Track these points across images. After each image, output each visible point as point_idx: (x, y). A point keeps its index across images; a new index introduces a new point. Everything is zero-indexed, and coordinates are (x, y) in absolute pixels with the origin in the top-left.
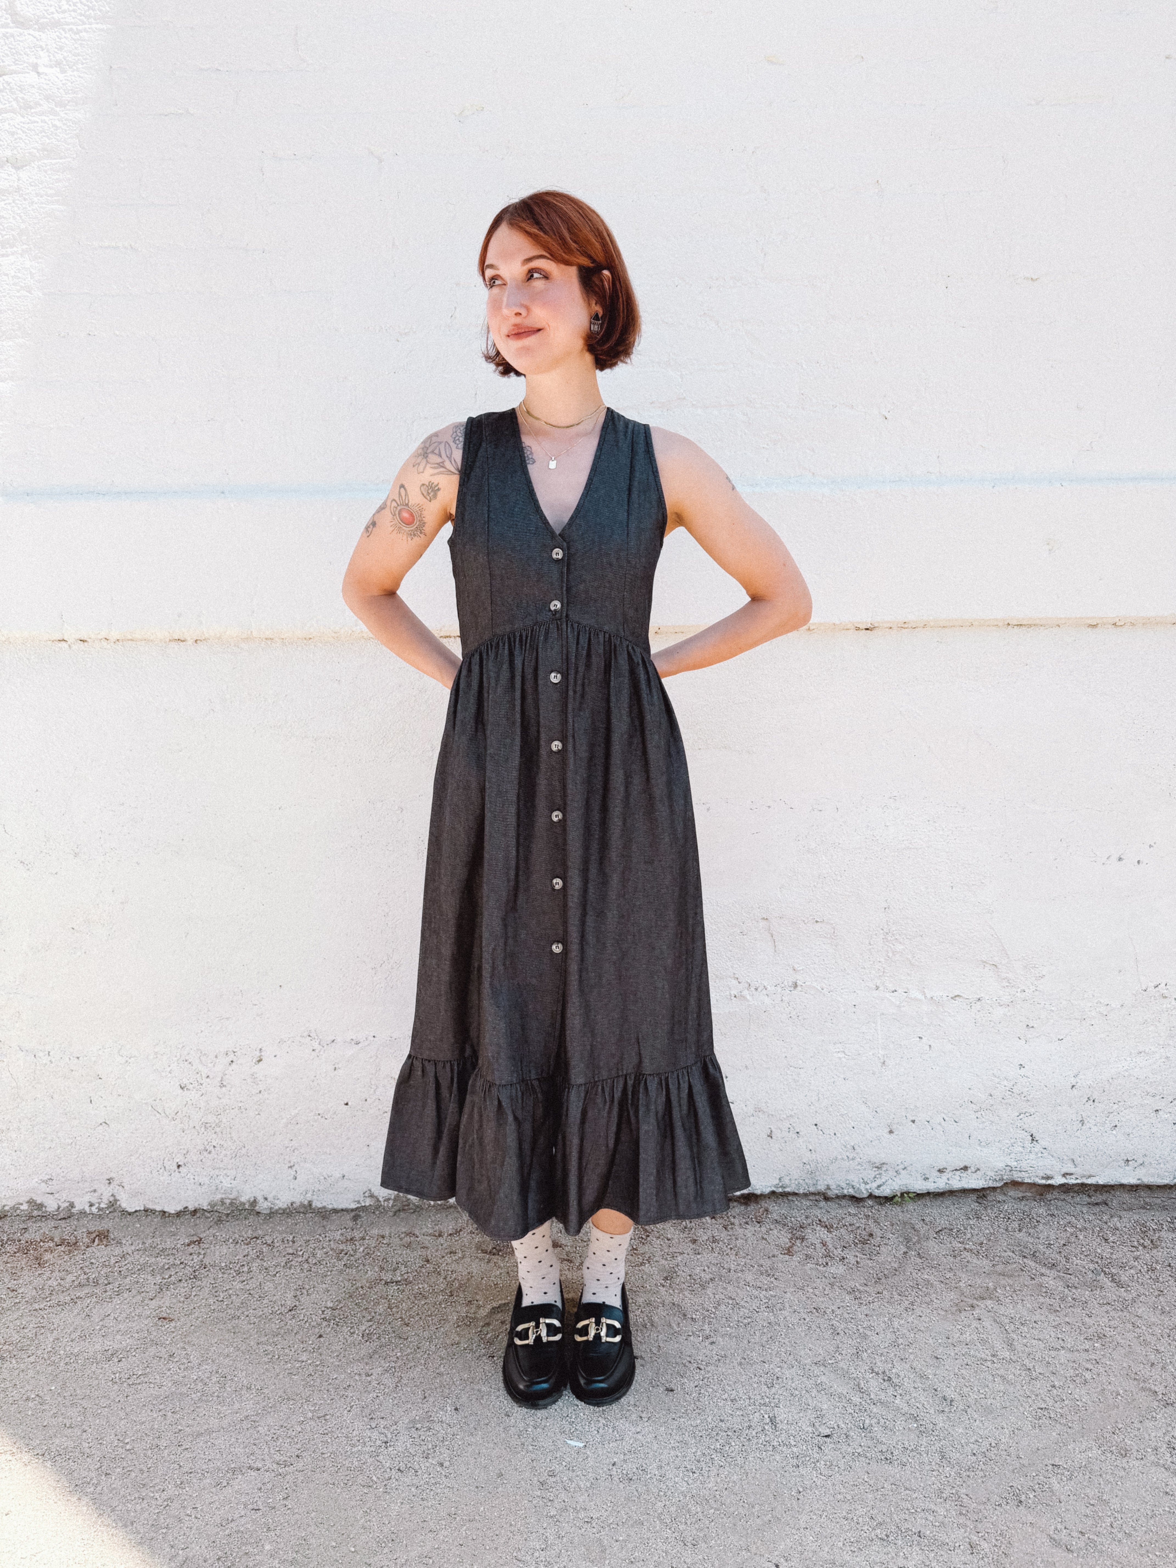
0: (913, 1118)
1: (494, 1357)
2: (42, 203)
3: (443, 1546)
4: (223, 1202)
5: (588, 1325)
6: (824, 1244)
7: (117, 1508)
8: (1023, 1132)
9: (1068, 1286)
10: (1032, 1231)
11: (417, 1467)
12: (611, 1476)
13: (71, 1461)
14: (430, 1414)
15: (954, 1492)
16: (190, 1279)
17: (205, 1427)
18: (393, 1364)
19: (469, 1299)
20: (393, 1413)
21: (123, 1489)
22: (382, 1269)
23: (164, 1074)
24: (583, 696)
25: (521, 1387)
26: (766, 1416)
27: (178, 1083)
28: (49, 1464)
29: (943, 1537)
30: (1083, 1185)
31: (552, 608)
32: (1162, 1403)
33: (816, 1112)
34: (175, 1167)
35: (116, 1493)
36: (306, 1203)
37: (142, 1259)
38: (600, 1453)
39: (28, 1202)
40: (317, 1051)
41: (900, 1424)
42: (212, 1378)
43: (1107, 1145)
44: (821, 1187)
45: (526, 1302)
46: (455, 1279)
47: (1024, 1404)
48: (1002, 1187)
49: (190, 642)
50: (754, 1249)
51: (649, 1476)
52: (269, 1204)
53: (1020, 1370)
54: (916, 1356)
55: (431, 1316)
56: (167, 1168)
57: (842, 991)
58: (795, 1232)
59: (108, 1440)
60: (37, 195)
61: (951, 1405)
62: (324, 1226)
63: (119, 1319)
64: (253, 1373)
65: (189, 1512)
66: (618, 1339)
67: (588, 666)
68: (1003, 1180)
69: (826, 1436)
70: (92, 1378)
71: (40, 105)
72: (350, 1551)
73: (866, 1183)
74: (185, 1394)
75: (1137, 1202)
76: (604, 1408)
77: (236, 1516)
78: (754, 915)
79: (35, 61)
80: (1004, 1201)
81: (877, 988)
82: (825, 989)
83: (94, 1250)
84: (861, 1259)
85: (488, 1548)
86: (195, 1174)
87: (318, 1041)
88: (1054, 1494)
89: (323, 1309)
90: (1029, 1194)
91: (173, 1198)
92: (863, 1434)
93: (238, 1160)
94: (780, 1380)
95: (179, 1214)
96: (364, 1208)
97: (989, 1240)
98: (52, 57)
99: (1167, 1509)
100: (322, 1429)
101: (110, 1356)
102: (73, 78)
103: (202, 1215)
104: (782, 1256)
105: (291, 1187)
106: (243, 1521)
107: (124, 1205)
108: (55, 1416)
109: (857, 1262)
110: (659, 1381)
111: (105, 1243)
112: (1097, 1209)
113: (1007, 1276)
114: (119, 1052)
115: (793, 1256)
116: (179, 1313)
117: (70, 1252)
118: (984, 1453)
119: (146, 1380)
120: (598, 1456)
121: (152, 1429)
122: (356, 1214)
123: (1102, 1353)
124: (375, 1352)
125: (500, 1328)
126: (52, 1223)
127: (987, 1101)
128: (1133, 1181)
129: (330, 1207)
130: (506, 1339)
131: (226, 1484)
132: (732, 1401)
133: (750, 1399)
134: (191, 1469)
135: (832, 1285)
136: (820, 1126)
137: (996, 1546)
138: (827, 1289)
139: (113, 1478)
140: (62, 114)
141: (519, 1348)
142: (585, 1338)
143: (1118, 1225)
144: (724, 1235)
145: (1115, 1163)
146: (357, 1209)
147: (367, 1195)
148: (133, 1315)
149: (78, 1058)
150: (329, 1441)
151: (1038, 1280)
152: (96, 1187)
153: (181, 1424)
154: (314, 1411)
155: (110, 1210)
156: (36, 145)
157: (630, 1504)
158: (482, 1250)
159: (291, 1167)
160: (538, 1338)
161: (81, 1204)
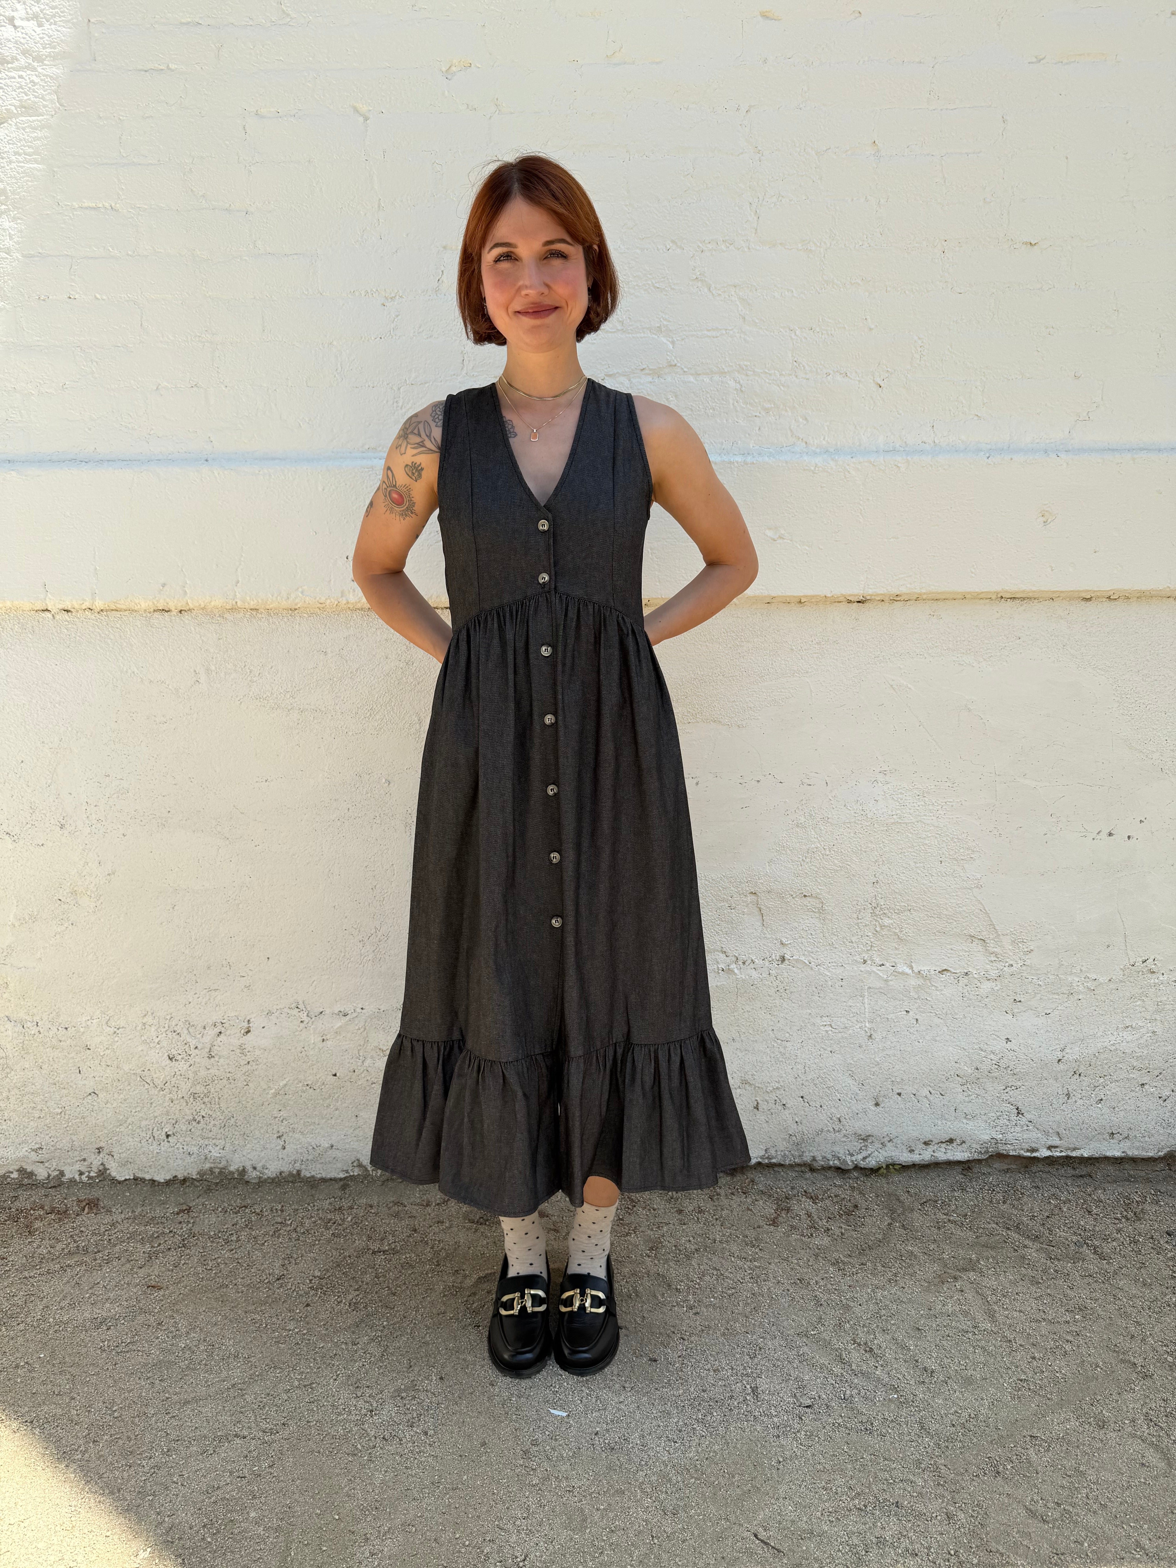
0: (899, 1091)
1: (479, 1326)
2: (20, 162)
3: (426, 1514)
4: (211, 1170)
5: (573, 1295)
6: (809, 1215)
7: (105, 1476)
8: (1008, 1105)
9: (1051, 1258)
10: (1015, 1202)
11: (402, 1436)
12: (593, 1445)
13: (59, 1428)
14: (415, 1382)
15: (932, 1463)
16: (179, 1247)
17: (192, 1395)
18: (379, 1333)
19: (456, 1269)
20: (379, 1383)
21: (111, 1456)
22: (370, 1238)
23: (152, 1045)
24: (573, 668)
25: (506, 1356)
26: (748, 1387)
27: (167, 1054)
28: (37, 1431)
29: (920, 1507)
30: (1068, 1157)
31: (541, 581)
32: (1141, 1375)
33: (803, 1084)
34: (164, 1137)
35: (104, 1460)
36: (295, 1172)
37: (131, 1227)
38: (583, 1422)
39: (18, 1171)
40: (305, 1023)
41: (880, 1395)
42: (200, 1346)
43: (1092, 1118)
44: (807, 1158)
45: (512, 1273)
46: (442, 1248)
47: (1004, 1376)
48: (987, 1159)
49: (174, 613)
50: (740, 1219)
51: (631, 1445)
52: (258, 1173)
53: (1000, 1341)
54: (899, 1328)
55: (417, 1285)
56: (156, 1138)
57: (829, 965)
58: (780, 1203)
59: (96, 1407)
60: (16, 153)
61: (931, 1376)
62: (312, 1195)
63: (108, 1287)
64: (240, 1342)
65: (175, 1479)
66: (602, 1310)
67: (578, 637)
68: (988, 1152)
69: (807, 1407)
70: (81, 1345)
71: (17, 60)
72: (334, 1519)
73: (852, 1155)
74: (173, 1362)
75: (1121, 1175)
76: (588, 1378)
77: (222, 1483)
78: (742, 889)
79: (13, 14)
80: (989, 1173)
81: (865, 962)
82: (813, 963)
83: (84, 1218)
84: (846, 1230)
85: (470, 1516)
86: (184, 1143)
87: (305, 1014)
88: (1031, 1466)
89: (311, 1278)
90: (1014, 1167)
91: (163, 1167)
92: (844, 1405)
93: (227, 1130)
94: (763, 1350)
95: (168, 1183)
96: (352, 1178)
97: (974, 1212)
98: (29, 10)
99: (1142, 1480)
100: (309, 1398)
101: (99, 1323)
102: (50, 31)
103: (192, 1184)
104: (767, 1227)
105: (280, 1157)
106: (229, 1488)
107: (114, 1174)
108: (44, 1383)
109: (842, 1233)
110: (642, 1351)
111: (95, 1211)
112: (1080, 1182)
113: (991, 1247)
114: (107, 1023)
115: (778, 1226)
116: (168, 1282)
117: (60, 1220)
118: (963, 1424)
119: (135, 1348)
120: (581, 1425)
121: (140, 1396)
122: (344, 1183)
123: (1083, 1325)
124: (362, 1321)
125: (486, 1298)
126: (43, 1191)
127: (973, 1075)
128: (1118, 1154)
129: (319, 1176)
130: (491, 1308)
131: (212, 1452)
132: (714, 1371)
133: (732, 1369)
134: (178, 1436)
135: (817, 1256)
136: (806, 1097)
137: (973, 1516)
138: (811, 1260)
139: (101, 1445)
140: (39, 69)
141: (504, 1319)
142: (569, 1309)
143: (1102, 1197)
144: (709, 1206)
145: (1100, 1137)
146: (345, 1178)
147: (355, 1164)
148: (122, 1283)
149: (66, 1028)
150: (315, 1409)
151: (1021, 1252)
152: (85, 1156)
153: (168, 1392)
154: (301, 1379)
155: (100, 1179)
156: (14, 101)
157: (612, 1473)
158: (469, 1220)
159: (279, 1137)
160: (524, 1309)
161: (71, 1172)
